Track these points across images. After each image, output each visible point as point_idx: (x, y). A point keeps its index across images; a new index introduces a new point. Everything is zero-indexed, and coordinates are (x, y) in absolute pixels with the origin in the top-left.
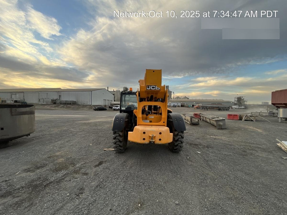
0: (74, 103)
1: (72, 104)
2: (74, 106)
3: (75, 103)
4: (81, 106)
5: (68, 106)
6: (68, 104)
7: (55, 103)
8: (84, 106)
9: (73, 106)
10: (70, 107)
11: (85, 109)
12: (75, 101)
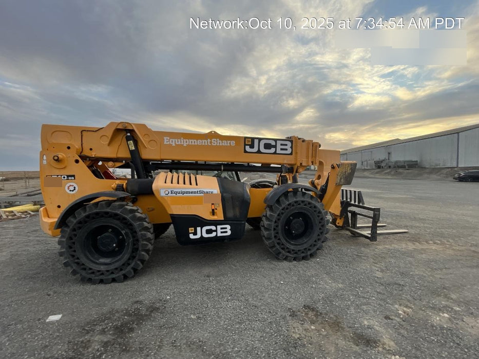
0: (412, 165)
1: (407, 167)
2: (410, 171)
3: (417, 164)
4: (427, 171)
5: (400, 170)
6: (400, 167)
7: (379, 167)
8: (436, 170)
9: (407, 171)
10: (400, 173)
11: (434, 176)
12: (417, 161)
